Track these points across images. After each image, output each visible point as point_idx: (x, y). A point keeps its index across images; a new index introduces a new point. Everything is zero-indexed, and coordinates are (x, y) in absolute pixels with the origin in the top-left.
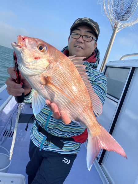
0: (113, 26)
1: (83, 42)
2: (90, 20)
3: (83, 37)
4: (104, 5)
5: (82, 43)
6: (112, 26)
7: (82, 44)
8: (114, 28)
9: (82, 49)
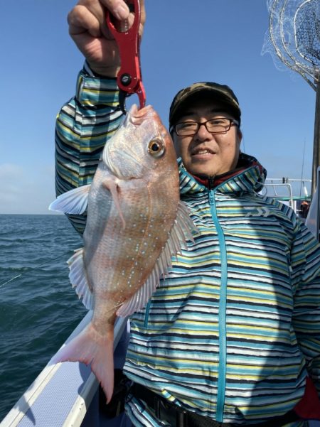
0: (313, 82)
1: (210, 136)
2: (208, 84)
3: (206, 127)
4: (278, 50)
5: (208, 140)
6: (309, 82)
7: (209, 143)
8: (316, 85)
9: (213, 153)
